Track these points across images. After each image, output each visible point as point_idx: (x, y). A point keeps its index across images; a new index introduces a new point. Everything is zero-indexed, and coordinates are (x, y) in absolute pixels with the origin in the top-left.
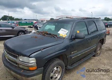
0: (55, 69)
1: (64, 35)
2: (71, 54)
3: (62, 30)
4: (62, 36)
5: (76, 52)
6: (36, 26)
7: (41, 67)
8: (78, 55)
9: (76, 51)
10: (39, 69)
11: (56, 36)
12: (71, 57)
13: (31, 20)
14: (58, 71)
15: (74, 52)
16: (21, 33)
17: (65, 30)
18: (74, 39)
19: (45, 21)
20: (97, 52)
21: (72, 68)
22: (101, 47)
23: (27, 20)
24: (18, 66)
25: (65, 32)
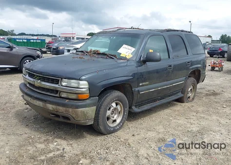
0: (114, 105)
1: (128, 56)
2: (139, 86)
3: (125, 48)
4: (124, 56)
5: (147, 85)
6: (58, 48)
7: (95, 96)
8: (151, 90)
9: (147, 83)
10: (92, 98)
11: (115, 56)
12: (139, 91)
13: (37, 35)
14: (118, 110)
15: (144, 83)
16: (28, 61)
17: (130, 47)
18: (144, 62)
19: (75, 38)
20: (186, 93)
21: (140, 110)
22: (195, 87)
23: (28, 35)
24: (59, 96)
25: (130, 51)
